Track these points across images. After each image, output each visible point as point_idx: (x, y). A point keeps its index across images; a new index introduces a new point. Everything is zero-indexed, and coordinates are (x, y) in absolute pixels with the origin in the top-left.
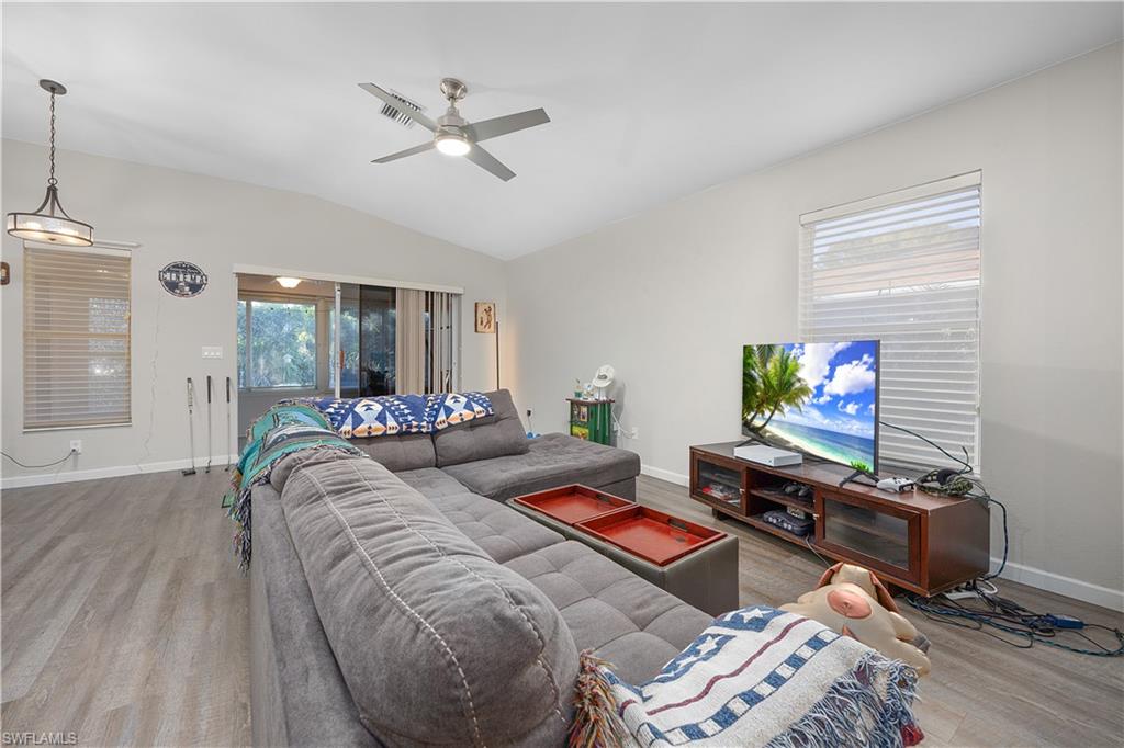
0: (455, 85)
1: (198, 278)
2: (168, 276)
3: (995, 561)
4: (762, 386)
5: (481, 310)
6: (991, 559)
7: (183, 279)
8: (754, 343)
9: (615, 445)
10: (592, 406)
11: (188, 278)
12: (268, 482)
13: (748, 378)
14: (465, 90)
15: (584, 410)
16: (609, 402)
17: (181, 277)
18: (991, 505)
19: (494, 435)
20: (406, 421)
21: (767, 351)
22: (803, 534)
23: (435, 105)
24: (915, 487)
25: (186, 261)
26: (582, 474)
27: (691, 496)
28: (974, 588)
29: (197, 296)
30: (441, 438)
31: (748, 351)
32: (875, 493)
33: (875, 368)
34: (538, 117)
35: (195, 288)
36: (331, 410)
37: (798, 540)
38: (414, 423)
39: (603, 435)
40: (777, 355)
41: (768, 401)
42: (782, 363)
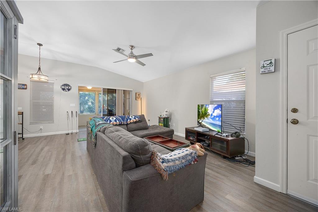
0: (132, 47)
1: (70, 87)
2: (63, 87)
3: (246, 151)
4: (201, 114)
5: (137, 94)
6: (245, 151)
7: (66, 88)
8: (200, 104)
9: (169, 128)
10: (164, 118)
11: (67, 87)
12: (100, 131)
13: (199, 112)
14: (134, 47)
15: (162, 119)
16: (168, 118)
17: (66, 87)
18: (245, 139)
19: (141, 125)
20: (121, 121)
21: (202, 106)
22: (208, 147)
23: (128, 51)
24: (230, 136)
25: (67, 83)
26: (160, 133)
27: (186, 139)
28: (241, 157)
29: (69, 92)
30: (129, 125)
31: (199, 106)
32: (222, 137)
33: (221, 110)
34: (151, 55)
35: (69, 90)
36: (105, 119)
37: (207, 147)
38: (123, 122)
39: (166, 125)
40: (204, 107)
41: (202, 117)
42: (205, 109)
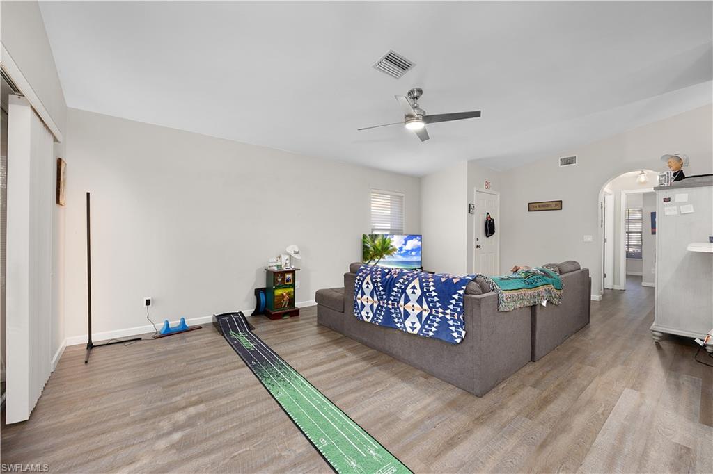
4: (373, 250)
5: (62, 169)
8: (368, 233)
13: (365, 247)
15: (289, 276)
21: (374, 236)
31: (364, 237)
33: (421, 240)
40: (380, 238)
41: (377, 255)
42: (383, 240)
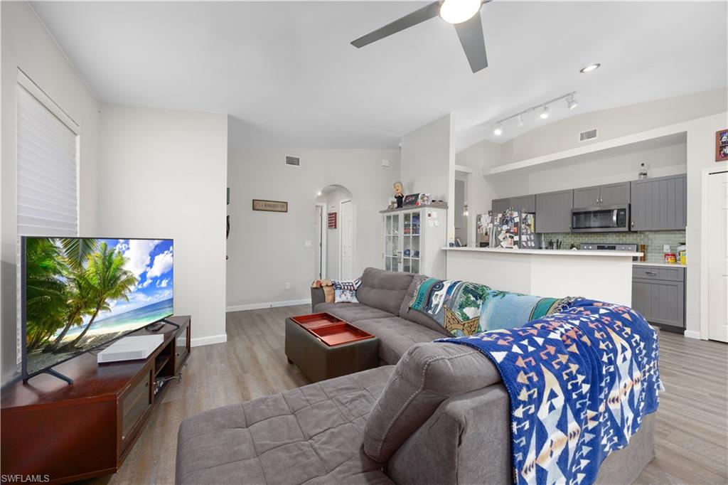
4: (76, 291)
21: (80, 246)
40: (97, 251)
41: (87, 305)
42: (104, 259)
